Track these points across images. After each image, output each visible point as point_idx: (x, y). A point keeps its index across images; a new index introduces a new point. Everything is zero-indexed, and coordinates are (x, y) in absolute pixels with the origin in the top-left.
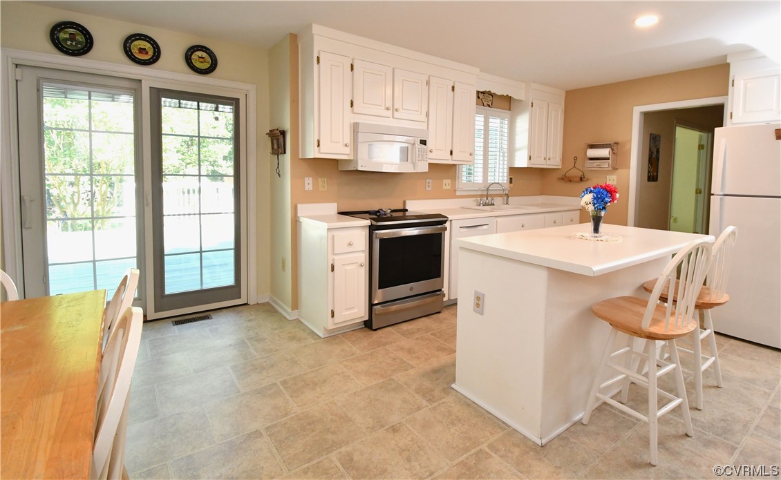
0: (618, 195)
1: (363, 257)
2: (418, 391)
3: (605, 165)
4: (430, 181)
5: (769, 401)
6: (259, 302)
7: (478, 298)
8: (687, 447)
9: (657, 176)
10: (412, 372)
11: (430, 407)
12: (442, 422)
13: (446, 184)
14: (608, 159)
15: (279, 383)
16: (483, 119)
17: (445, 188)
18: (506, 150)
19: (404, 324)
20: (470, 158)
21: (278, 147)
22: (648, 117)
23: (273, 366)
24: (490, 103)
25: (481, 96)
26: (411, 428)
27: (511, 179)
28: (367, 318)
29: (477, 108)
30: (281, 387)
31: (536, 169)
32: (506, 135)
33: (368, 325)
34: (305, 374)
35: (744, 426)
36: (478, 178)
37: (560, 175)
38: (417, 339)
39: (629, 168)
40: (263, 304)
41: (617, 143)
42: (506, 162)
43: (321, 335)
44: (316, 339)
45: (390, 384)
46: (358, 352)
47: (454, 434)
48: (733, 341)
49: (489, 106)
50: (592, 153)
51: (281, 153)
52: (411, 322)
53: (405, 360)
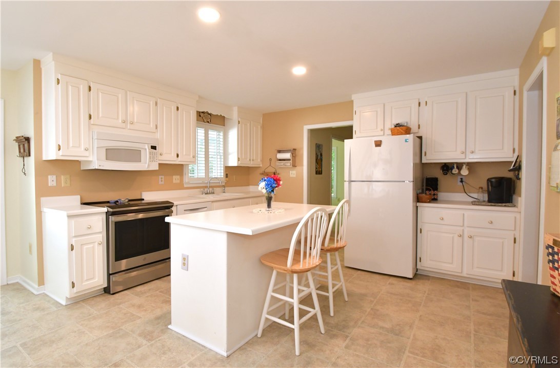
0: (281, 182)
1: (101, 237)
2: (140, 335)
3: (289, 164)
4: (163, 177)
5: (372, 305)
6: (9, 283)
7: (184, 259)
8: (320, 340)
9: (322, 171)
10: (139, 321)
11: (149, 344)
12: (156, 354)
13: (176, 179)
14: (290, 160)
15: (19, 345)
16: (204, 132)
17: (174, 181)
18: (222, 154)
19: (139, 287)
20: (193, 160)
21: (24, 151)
22: (312, 132)
23: (15, 333)
24: (209, 120)
25: (202, 115)
26: (130, 362)
27: (227, 175)
28: (106, 285)
29: (197, 123)
30: (21, 348)
31: (244, 167)
32: (222, 143)
33: (107, 290)
34: (44, 336)
35: (356, 322)
36: (202, 174)
37: (261, 171)
38: (147, 297)
39: (303, 166)
40: (13, 284)
41: (295, 150)
42: (222, 163)
43: (64, 303)
44: (59, 307)
45: (119, 333)
46: (95, 312)
47: (163, 360)
48: (359, 272)
49: (208, 122)
50: (280, 156)
51: (27, 156)
52: (145, 285)
53: (134, 313)
